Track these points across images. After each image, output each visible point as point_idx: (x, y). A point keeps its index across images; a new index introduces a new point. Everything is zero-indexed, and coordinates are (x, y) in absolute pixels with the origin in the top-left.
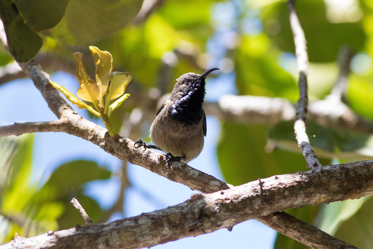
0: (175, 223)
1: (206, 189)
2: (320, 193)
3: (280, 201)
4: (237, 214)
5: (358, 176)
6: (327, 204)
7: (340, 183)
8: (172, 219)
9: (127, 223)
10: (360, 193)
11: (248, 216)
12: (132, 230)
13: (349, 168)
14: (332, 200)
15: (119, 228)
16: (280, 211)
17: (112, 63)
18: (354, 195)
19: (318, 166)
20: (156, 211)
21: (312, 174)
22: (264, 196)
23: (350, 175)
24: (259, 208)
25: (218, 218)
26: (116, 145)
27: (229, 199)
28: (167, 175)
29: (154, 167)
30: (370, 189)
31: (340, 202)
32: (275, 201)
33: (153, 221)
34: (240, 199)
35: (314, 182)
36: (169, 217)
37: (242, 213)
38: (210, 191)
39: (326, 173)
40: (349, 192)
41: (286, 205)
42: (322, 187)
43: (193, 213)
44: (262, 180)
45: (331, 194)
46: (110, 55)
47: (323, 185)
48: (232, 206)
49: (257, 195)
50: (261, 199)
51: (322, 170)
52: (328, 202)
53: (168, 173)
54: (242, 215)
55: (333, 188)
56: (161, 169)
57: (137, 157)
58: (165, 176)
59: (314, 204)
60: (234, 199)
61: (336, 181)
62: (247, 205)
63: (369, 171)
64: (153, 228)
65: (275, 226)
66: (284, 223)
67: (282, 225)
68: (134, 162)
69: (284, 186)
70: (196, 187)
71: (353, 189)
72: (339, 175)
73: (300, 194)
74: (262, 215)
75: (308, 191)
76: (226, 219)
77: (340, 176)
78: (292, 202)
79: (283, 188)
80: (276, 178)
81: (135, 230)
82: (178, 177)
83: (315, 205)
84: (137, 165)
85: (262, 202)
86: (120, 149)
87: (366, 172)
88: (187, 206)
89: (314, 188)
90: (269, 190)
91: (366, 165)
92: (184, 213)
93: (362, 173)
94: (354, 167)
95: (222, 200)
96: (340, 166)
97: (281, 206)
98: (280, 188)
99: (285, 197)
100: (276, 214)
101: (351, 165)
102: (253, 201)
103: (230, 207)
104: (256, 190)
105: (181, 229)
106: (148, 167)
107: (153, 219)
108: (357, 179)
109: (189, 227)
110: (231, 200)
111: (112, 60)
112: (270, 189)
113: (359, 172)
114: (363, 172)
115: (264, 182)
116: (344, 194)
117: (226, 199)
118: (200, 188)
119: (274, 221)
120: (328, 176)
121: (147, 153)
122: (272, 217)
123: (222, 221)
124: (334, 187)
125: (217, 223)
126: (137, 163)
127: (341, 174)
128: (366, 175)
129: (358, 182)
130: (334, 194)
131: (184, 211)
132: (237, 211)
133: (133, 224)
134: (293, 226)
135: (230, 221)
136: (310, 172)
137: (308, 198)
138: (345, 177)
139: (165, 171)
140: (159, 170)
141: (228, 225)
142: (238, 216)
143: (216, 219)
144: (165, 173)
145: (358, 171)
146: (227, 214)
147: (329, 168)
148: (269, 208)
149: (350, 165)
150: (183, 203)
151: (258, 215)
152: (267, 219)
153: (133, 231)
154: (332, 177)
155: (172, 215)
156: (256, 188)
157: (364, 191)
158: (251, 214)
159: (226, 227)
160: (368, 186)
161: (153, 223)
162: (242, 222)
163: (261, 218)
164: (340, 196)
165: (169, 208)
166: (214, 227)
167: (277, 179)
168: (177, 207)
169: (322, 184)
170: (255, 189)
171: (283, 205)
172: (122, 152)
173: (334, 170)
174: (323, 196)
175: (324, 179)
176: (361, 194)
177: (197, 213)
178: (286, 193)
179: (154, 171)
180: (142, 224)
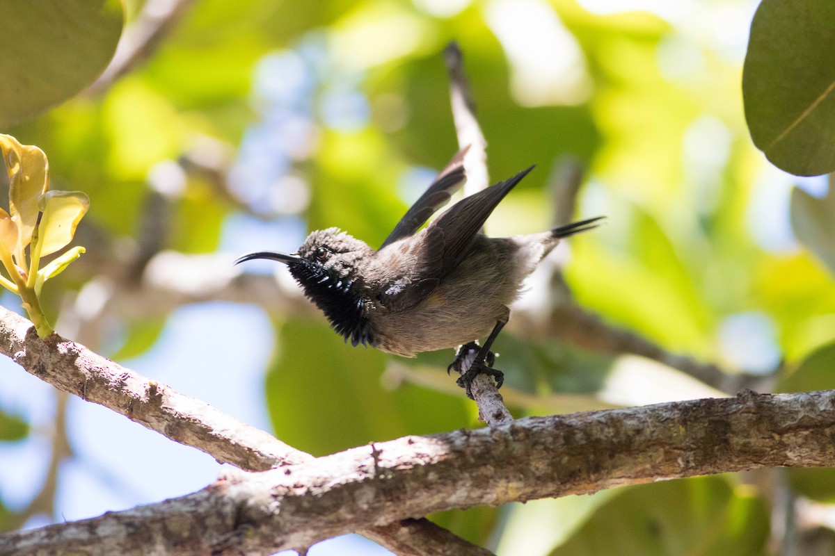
0: (180, 535)
1: (252, 462)
2: (507, 478)
3: (417, 494)
4: (320, 521)
5: (594, 444)
6: (521, 504)
7: (553, 458)
8: (173, 527)
9: (71, 533)
10: (596, 481)
11: (345, 525)
12: (82, 548)
13: (574, 424)
14: (533, 496)
15: (54, 545)
16: (417, 517)
17: (46, 172)
18: (583, 485)
19: (504, 417)
20: (137, 508)
21: (491, 436)
22: (383, 481)
23: (575, 441)
24: (369, 508)
25: (277, 529)
26: (50, 357)
27: (302, 486)
28: (165, 429)
29: (134, 410)
30: (619, 473)
31: (550, 499)
32: (405, 493)
33: (131, 530)
34: (327, 488)
35: (494, 452)
36: (167, 522)
37: (331, 517)
38: (260, 468)
39: (521, 435)
40: (573, 480)
41: (429, 502)
42: (512, 465)
43: (220, 515)
44: (378, 446)
45: (532, 480)
46: (42, 156)
47: (513, 461)
48: (309, 502)
49: (366, 480)
50: (374, 489)
51: (513, 426)
52: (524, 499)
53: (166, 423)
54: (331, 522)
55: (537, 469)
56: (151, 414)
57: (97, 385)
58: (159, 431)
59: (493, 503)
60: (315, 486)
61: (545, 453)
62: (342, 500)
63: (617, 434)
64: (129, 546)
65: (405, 549)
66: (425, 543)
67: (419, 547)
68: (91, 397)
69: (427, 460)
70: (228, 456)
71: (580, 471)
72: (550, 439)
73: (461, 479)
74: (376, 524)
75: (479, 473)
76: (293, 531)
77: (554, 443)
78: (444, 498)
79: (425, 466)
80: (411, 442)
81: (88, 549)
82: (189, 434)
83: (494, 506)
84: (98, 403)
85: (377, 496)
86: (60, 367)
87: (612, 434)
88: (207, 499)
89: (495, 467)
90: (393, 469)
91: (612, 419)
92: (200, 514)
93: (602, 437)
94: (585, 422)
95: (288, 487)
96: (554, 420)
97: (418, 505)
98: (417, 466)
99: (428, 486)
100: (407, 522)
101: (579, 418)
102: (357, 493)
103: (305, 504)
104: (364, 469)
105: (193, 549)
106: (122, 410)
107: (129, 525)
108: (592, 450)
109: (212, 546)
110: (308, 489)
111: (47, 167)
112: (396, 467)
113: (597, 433)
114: (605, 434)
115: (381, 451)
116: (562, 484)
117: (296, 487)
118: (238, 459)
119: (402, 539)
120: (527, 441)
121: (121, 378)
122: (397, 530)
123: (286, 533)
124: (540, 465)
125: (273, 538)
126: (96, 399)
127: (556, 437)
128: (612, 442)
129: (592, 457)
130: (539, 482)
131: (201, 510)
132: (320, 514)
133: (84, 535)
134: (444, 551)
135: (305, 536)
136: (487, 430)
137: (480, 488)
138: (563, 445)
139: (161, 419)
140: (147, 416)
141: (298, 545)
142: (321, 524)
143: (273, 530)
144: (160, 424)
145: (594, 432)
146: (298, 519)
147: (529, 424)
148: (392, 508)
149: (576, 417)
150: (200, 491)
151: (367, 524)
152: (386, 532)
153: (85, 552)
154: (536, 443)
155: (174, 519)
156: (364, 463)
157: (605, 477)
158: (351, 521)
159: (294, 549)
160: (615, 467)
161: (129, 535)
162: (329, 538)
163: (373, 530)
164: (551, 487)
165: (168, 501)
166: (266, 547)
167: (412, 445)
168: (185, 500)
169: (514, 458)
170: (362, 466)
171: (424, 502)
172: (63, 374)
173: (540, 428)
174: (514, 485)
175: (518, 448)
176: (599, 483)
177: (230, 515)
178: (432, 476)
179: (134, 419)
180: (106, 537)
